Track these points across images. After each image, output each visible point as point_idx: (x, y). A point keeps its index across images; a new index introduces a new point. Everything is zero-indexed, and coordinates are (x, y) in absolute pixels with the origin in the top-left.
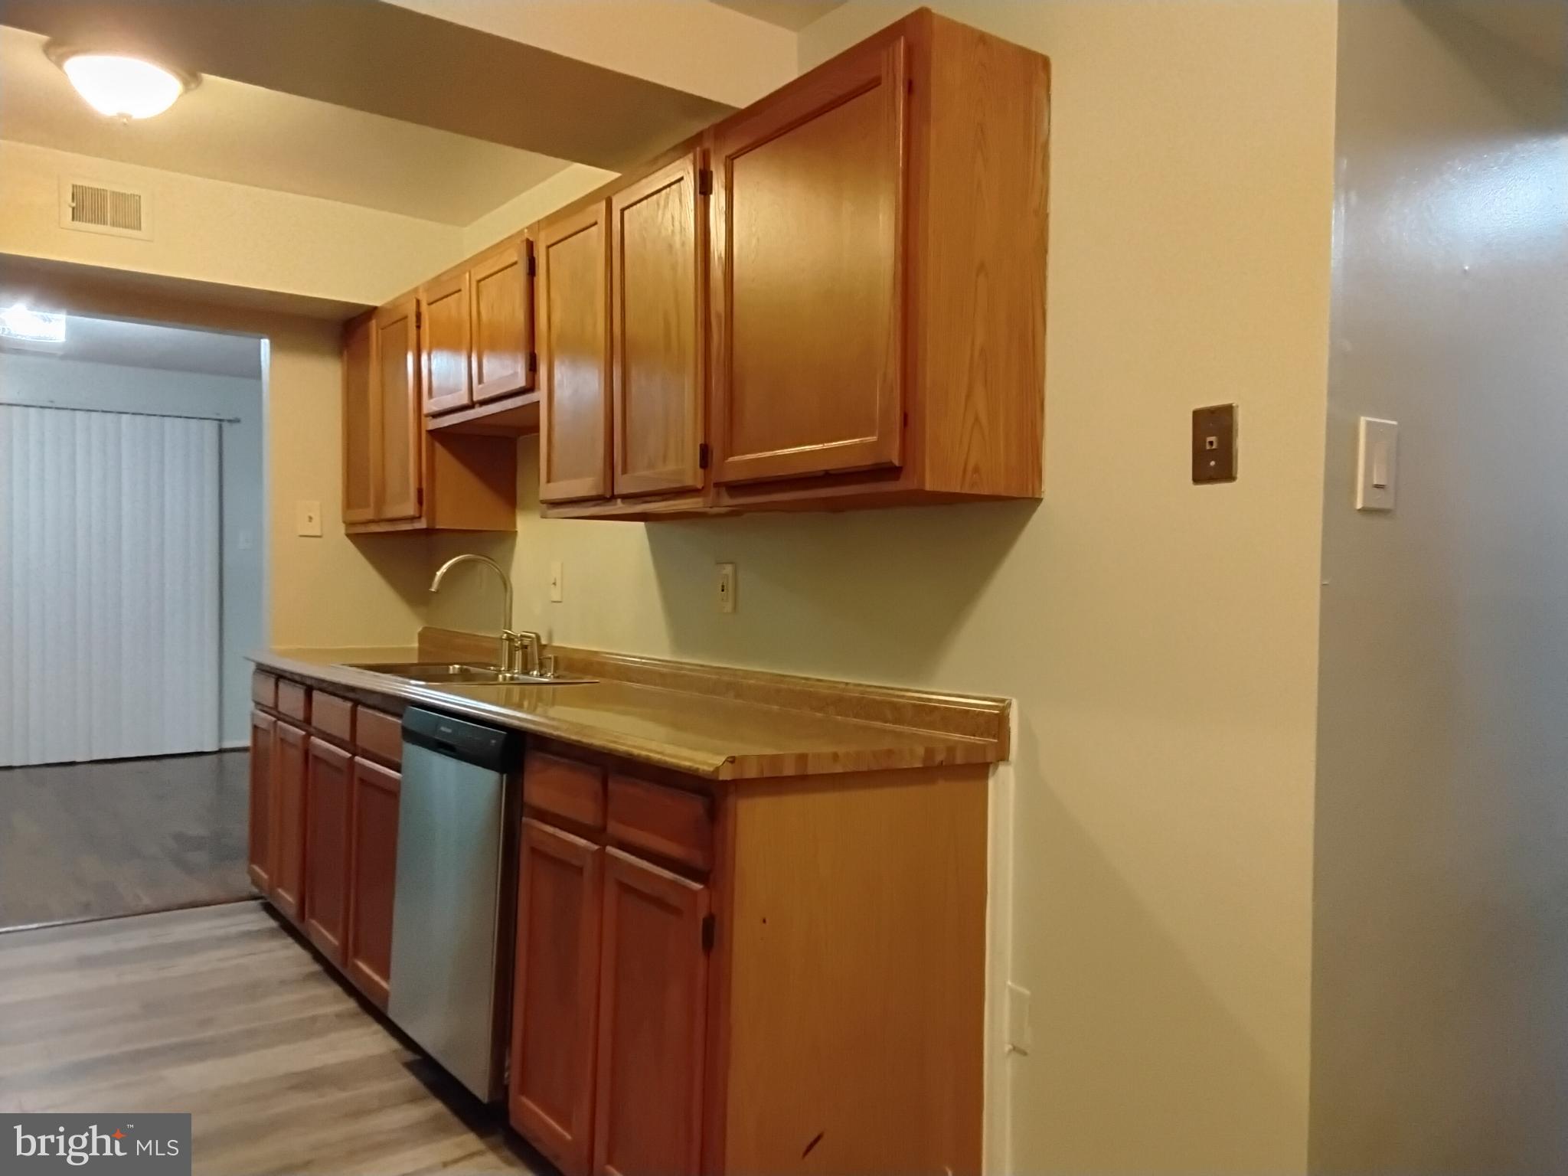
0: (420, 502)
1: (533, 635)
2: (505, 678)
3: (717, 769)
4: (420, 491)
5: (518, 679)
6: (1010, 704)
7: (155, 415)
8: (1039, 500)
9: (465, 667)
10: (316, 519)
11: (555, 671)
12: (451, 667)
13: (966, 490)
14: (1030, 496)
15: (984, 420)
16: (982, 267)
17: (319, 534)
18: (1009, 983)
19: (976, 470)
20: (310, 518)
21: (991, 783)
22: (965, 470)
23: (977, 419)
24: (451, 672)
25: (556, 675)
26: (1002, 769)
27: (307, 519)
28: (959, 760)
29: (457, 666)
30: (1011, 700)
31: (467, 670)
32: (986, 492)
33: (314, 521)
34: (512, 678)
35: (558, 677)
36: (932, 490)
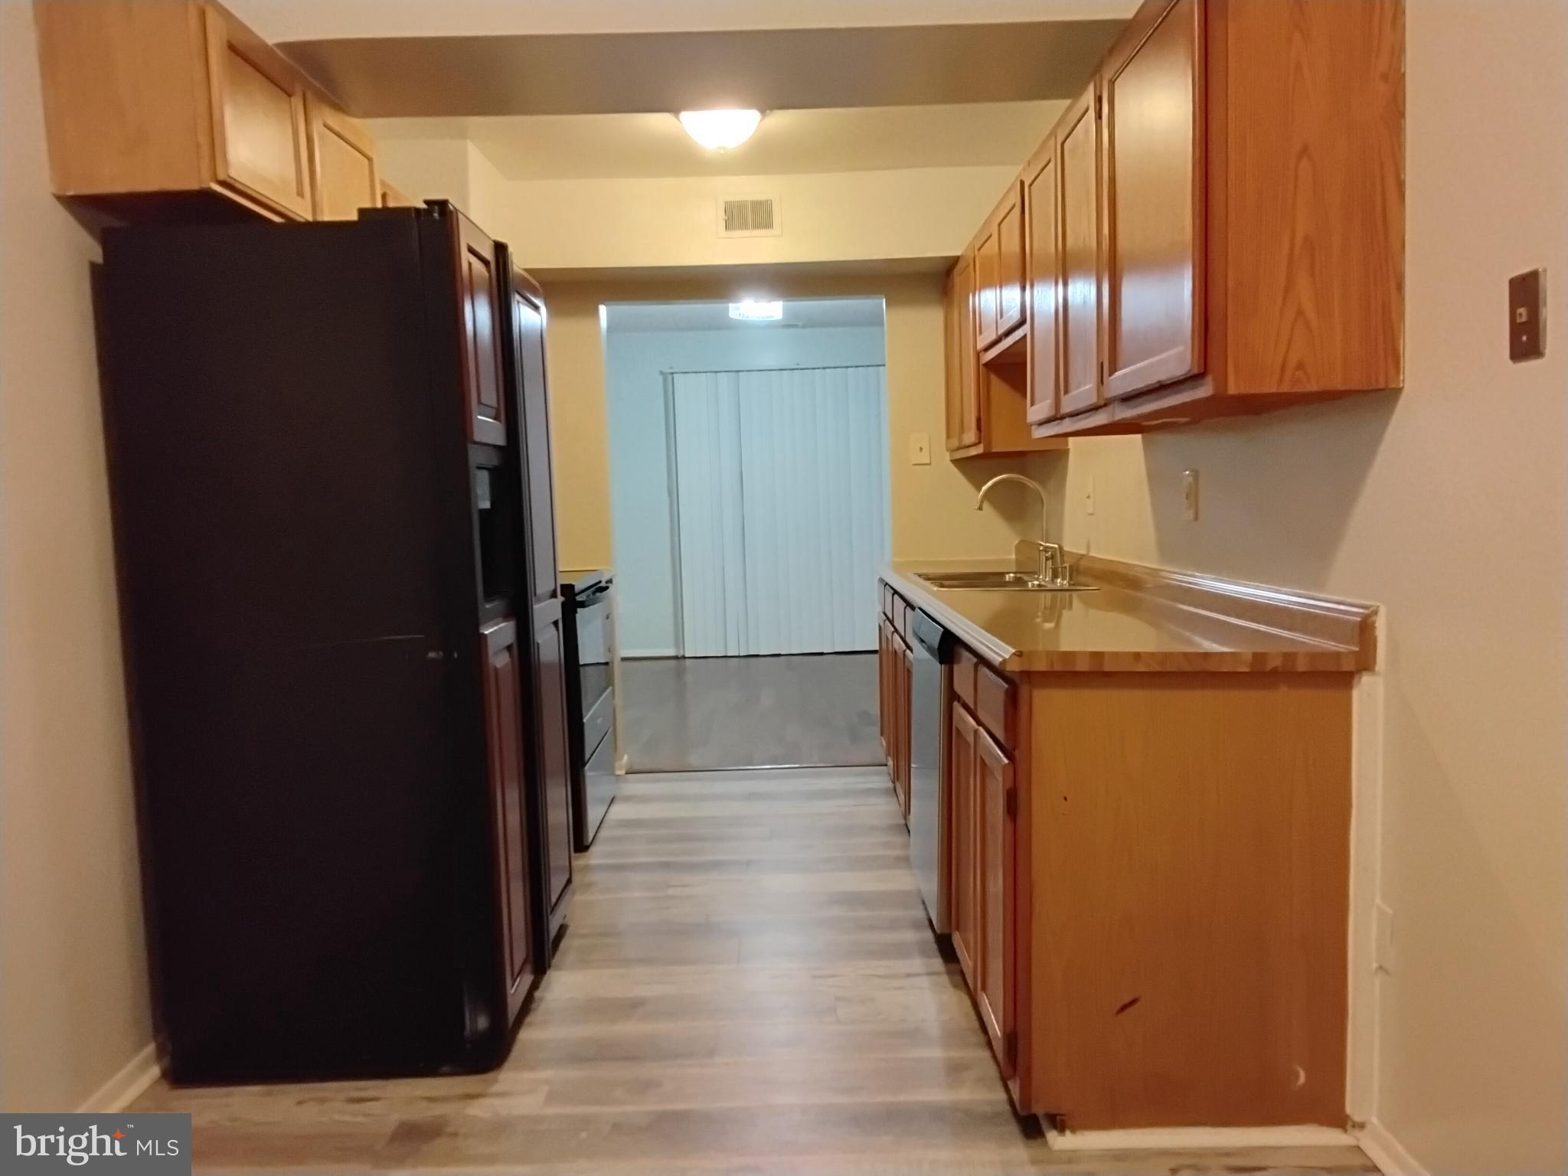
0: (979, 428)
1: (1056, 546)
2: (1033, 585)
3: (1005, 660)
4: (979, 421)
5: (1043, 586)
6: (1375, 613)
7: (863, 366)
8: (1398, 391)
9: (1018, 575)
10: (926, 451)
11: (1071, 579)
12: (1007, 576)
13: (1285, 388)
14: (1382, 385)
15: (1311, 314)
16: (1305, 151)
17: (928, 462)
18: (1378, 901)
19: (1300, 366)
20: (921, 449)
21: (1356, 694)
22: (1283, 368)
23: (1300, 313)
24: (1007, 579)
25: (1072, 582)
26: (1366, 679)
27: (918, 449)
28: (1301, 666)
29: (1012, 575)
30: (1378, 607)
31: (1020, 578)
32: (1314, 387)
33: (923, 451)
34: (1039, 585)
35: (1073, 585)
36: (1237, 392)
